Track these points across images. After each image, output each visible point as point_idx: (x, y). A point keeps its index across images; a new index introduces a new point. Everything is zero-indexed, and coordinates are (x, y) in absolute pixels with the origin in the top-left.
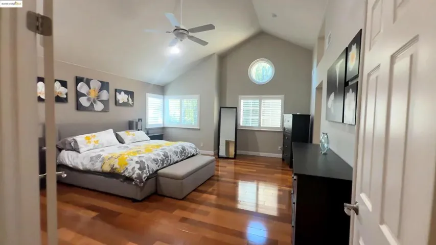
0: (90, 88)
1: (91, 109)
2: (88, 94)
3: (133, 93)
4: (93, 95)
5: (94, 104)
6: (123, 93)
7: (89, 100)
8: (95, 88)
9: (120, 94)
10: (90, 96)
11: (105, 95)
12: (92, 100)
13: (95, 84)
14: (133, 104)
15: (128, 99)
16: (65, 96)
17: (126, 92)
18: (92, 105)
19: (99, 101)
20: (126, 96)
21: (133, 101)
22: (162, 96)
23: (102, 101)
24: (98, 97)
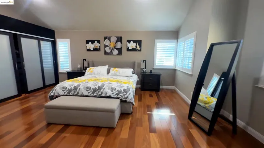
0: (110, 42)
1: (111, 53)
2: (109, 45)
3: (141, 41)
4: (112, 46)
5: (113, 51)
6: (132, 42)
7: (110, 49)
8: (113, 42)
9: (130, 43)
10: (110, 47)
11: (119, 45)
12: (112, 49)
13: (114, 39)
14: (141, 49)
15: (136, 46)
16: (99, 48)
17: (135, 41)
18: (111, 51)
19: (115, 49)
20: (135, 44)
21: (140, 47)
22: (176, 41)
23: (117, 49)
24: (115, 47)
